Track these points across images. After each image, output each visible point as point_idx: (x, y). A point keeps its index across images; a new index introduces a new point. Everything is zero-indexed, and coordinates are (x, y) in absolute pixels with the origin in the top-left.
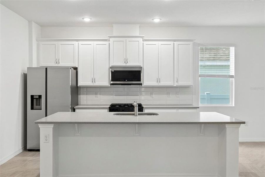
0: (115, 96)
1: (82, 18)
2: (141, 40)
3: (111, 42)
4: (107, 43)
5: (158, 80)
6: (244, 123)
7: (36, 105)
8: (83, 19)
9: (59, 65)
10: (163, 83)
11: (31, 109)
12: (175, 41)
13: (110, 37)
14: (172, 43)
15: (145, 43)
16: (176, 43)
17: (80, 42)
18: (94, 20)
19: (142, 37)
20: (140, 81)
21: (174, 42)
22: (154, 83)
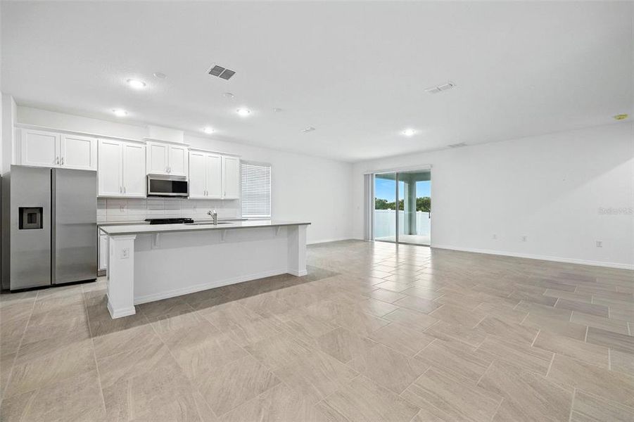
2: (186, 148)
3: (148, 146)
4: (143, 146)
5: (206, 193)
6: (310, 224)
7: (28, 223)
9: (63, 167)
10: (210, 196)
11: (20, 229)
12: (222, 154)
13: (147, 140)
14: (219, 156)
15: (191, 152)
16: (224, 157)
17: (101, 140)
18: (130, 114)
19: (188, 146)
20: (186, 192)
21: (222, 156)
22: (201, 196)
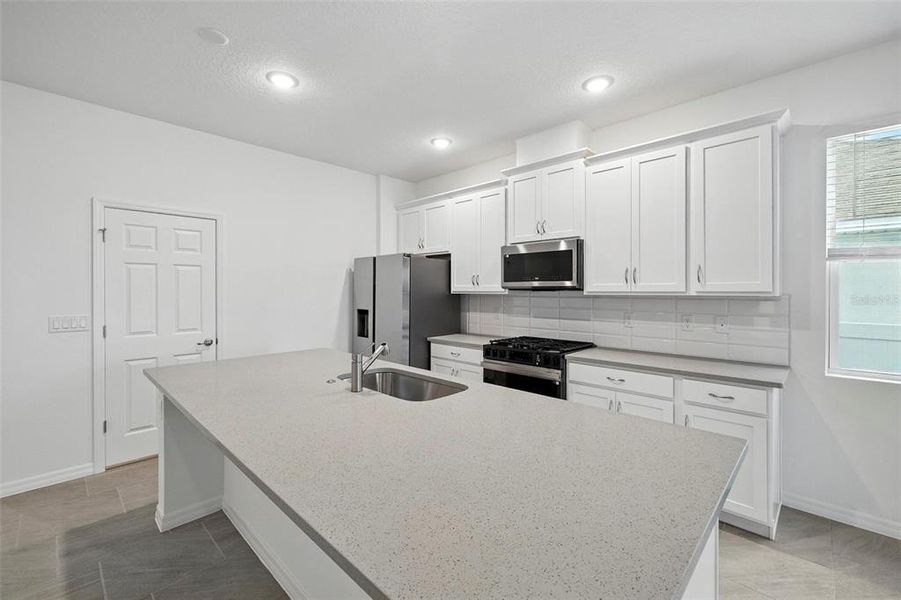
0: (535, 317)
1: (429, 140)
2: (579, 163)
3: (509, 187)
4: (501, 190)
5: (631, 276)
8: (432, 141)
9: (423, 251)
10: (649, 286)
11: (358, 335)
13: (508, 173)
14: (680, 149)
15: (592, 168)
16: (696, 147)
20: (571, 279)
21: (688, 145)
